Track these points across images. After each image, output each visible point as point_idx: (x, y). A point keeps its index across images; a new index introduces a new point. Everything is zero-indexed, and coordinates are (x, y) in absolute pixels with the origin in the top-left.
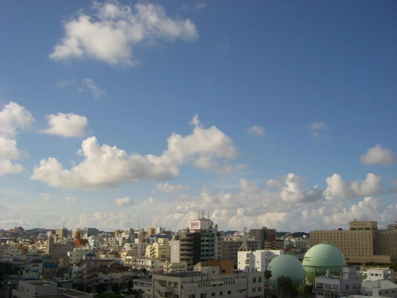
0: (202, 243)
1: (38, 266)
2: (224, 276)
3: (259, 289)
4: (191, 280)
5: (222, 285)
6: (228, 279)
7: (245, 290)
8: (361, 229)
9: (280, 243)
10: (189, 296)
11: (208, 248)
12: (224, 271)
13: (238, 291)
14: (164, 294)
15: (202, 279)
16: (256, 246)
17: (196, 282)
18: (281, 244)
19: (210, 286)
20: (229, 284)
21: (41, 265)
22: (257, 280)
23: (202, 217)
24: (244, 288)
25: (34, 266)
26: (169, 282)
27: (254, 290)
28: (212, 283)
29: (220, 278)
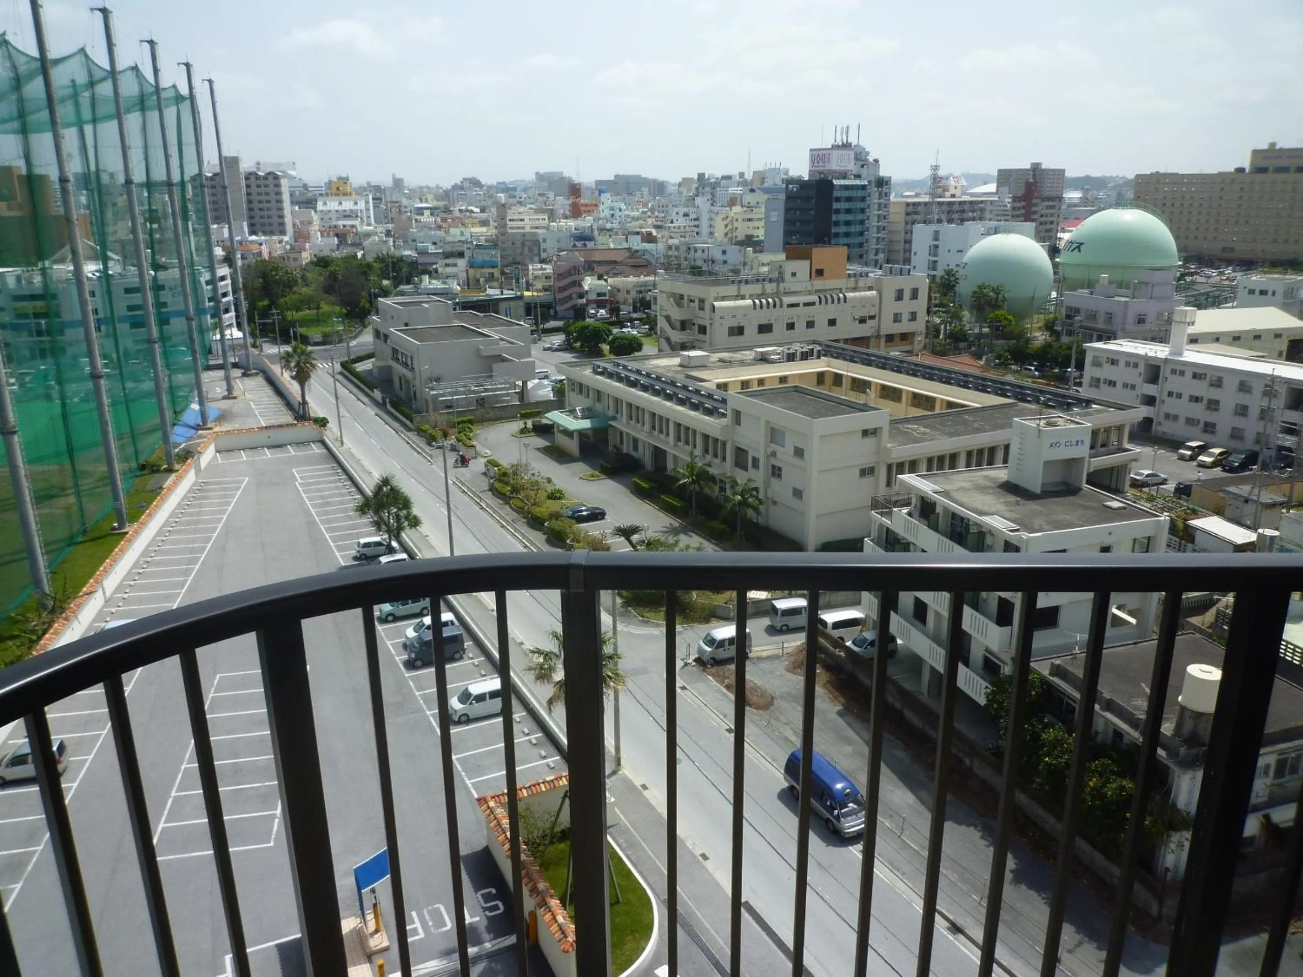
0: (835, 206)
1: (456, 265)
2: (819, 284)
3: (913, 317)
4: (736, 294)
5: (813, 304)
6: (830, 292)
7: (872, 317)
8: (1285, 170)
9: (1051, 203)
10: (729, 328)
11: (849, 217)
12: (820, 273)
13: (854, 319)
14: (678, 325)
15: (764, 290)
16: (982, 210)
17: (747, 296)
18: (1052, 207)
19: (781, 306)
20: (833, 302)
21: (462, 263)
22: (907, 295)
23: (845, 141)
24: (872, 314)
25: (447, 265)
26: (689, 296)
27: (897, 318)
28: (787, 300)
29: (809, 288)
